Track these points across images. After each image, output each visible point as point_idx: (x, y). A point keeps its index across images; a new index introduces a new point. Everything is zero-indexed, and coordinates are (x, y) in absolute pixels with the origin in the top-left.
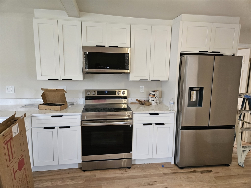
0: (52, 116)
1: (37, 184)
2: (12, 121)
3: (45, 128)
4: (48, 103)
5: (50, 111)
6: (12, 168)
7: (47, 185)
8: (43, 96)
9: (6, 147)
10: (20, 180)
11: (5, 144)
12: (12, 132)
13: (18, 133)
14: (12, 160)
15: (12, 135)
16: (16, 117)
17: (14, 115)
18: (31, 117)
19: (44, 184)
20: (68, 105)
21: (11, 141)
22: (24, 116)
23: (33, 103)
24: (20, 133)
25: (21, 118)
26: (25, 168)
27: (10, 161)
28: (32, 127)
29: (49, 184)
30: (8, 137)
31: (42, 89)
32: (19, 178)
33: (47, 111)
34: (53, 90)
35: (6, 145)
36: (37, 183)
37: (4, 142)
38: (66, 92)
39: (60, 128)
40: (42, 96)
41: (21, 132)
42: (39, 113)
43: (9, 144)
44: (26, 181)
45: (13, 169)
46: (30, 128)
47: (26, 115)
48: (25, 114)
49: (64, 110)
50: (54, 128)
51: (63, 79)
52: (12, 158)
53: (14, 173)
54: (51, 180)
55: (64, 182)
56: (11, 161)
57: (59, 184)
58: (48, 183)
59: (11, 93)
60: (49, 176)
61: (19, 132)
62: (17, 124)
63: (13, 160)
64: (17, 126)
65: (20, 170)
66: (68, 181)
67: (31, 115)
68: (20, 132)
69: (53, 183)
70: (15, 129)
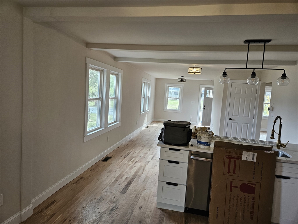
6: (230, 180)
10: (239, 199)
12: (242, 154)
13: (252, 161)
15: (241, 157)
21: (238, 161)
22: (272, 152)
24: (257, 164)
25: (265, 152)
26: (253, 197)
27: (229, 173)
30: (234, 155)
32: (238, 195)
35: (229, 159)
37: (227, 155)
41: (260, 164)
43: (232, 160)
44: (250, 208)
45: (232, 182)
52: (234, 173)
53: (232, 186)
56: (231, 174)
61: (254, 161)
62: (253, 153)
63: (234, 175)
64: (253, 155)
68: (258, 162)
70: (248, 156)
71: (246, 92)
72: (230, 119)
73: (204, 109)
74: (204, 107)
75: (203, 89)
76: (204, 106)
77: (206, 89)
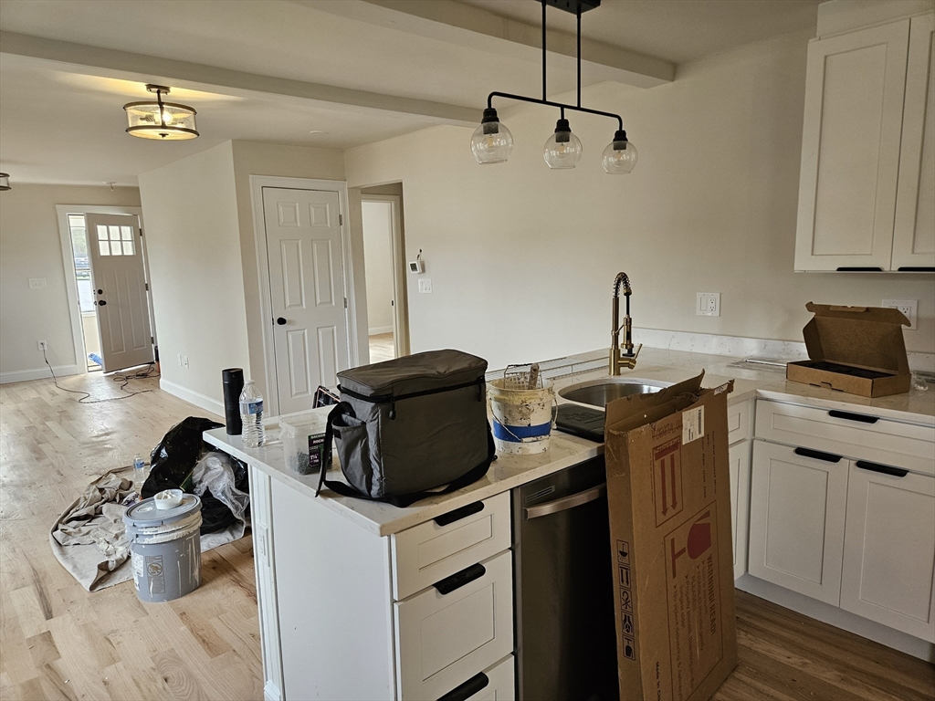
0: (833, 413)
1: (750, 636)
2: (687, 395)
3: (801, 451)
4: (827, 361)
5: (828, 391)
6: (670, 537)
7: (783, 659)
8: (811, 333)
9: (658, 463)
10: (690, 588)
11: (658, 456)
12: (682, 426)
13: (699, 436)
14: (671, 512)
15: (680, 437)
16: (703, 385)
17: (699, 379)
18: (756, 400)
19: (776, 650)
20: (913, 382)
21: (676, 453)
22: (725, 388)
23: (775, 356)
24: (706, 441)
25: (716, 393)
26: (710, 558)
27: (664, 512)
28: (754, 435)
29: (790, 660)
30: (668, 437)
31: (810, 307)
32: (686, 577)
33: (817, 389)
34: (852, 310)
35: (660, 460)
36: (751, 634)
37: (655, 448)
38: (909, 325)
39: (861, 464)
40: (806, 331)
41: (711, 438)
42: (787, 391)
43: (667, 458)
44: (708, 599)
45: (673, 540)
46: (749, 437)
47: (735, 385)
48: (732, 382)
49: (890, 399)
50: (835, 458)
51: (901, 269)
52: (674, 506)
53: (675, 557)
54: (802, 650)
55: (852, 684)
56: (669, 514)
57: (830, 679)
58: (788, 654)
59: (710, 314)
60: (797, 631)
61: (702, 434)
62: (699, 408)
63: (674, 512)
64: (700, 414)
65: (693, 555)
66: (869, 690)
67: (757, 392)
68: (707, 435)
69: (806, 664)
70: (692, 423)
71: (313, 221)
72: (282, 321)
73: (102, 303)
74: (102, 297)
75: (77, 223)
76: (100, 292)
77: (93, 222)
